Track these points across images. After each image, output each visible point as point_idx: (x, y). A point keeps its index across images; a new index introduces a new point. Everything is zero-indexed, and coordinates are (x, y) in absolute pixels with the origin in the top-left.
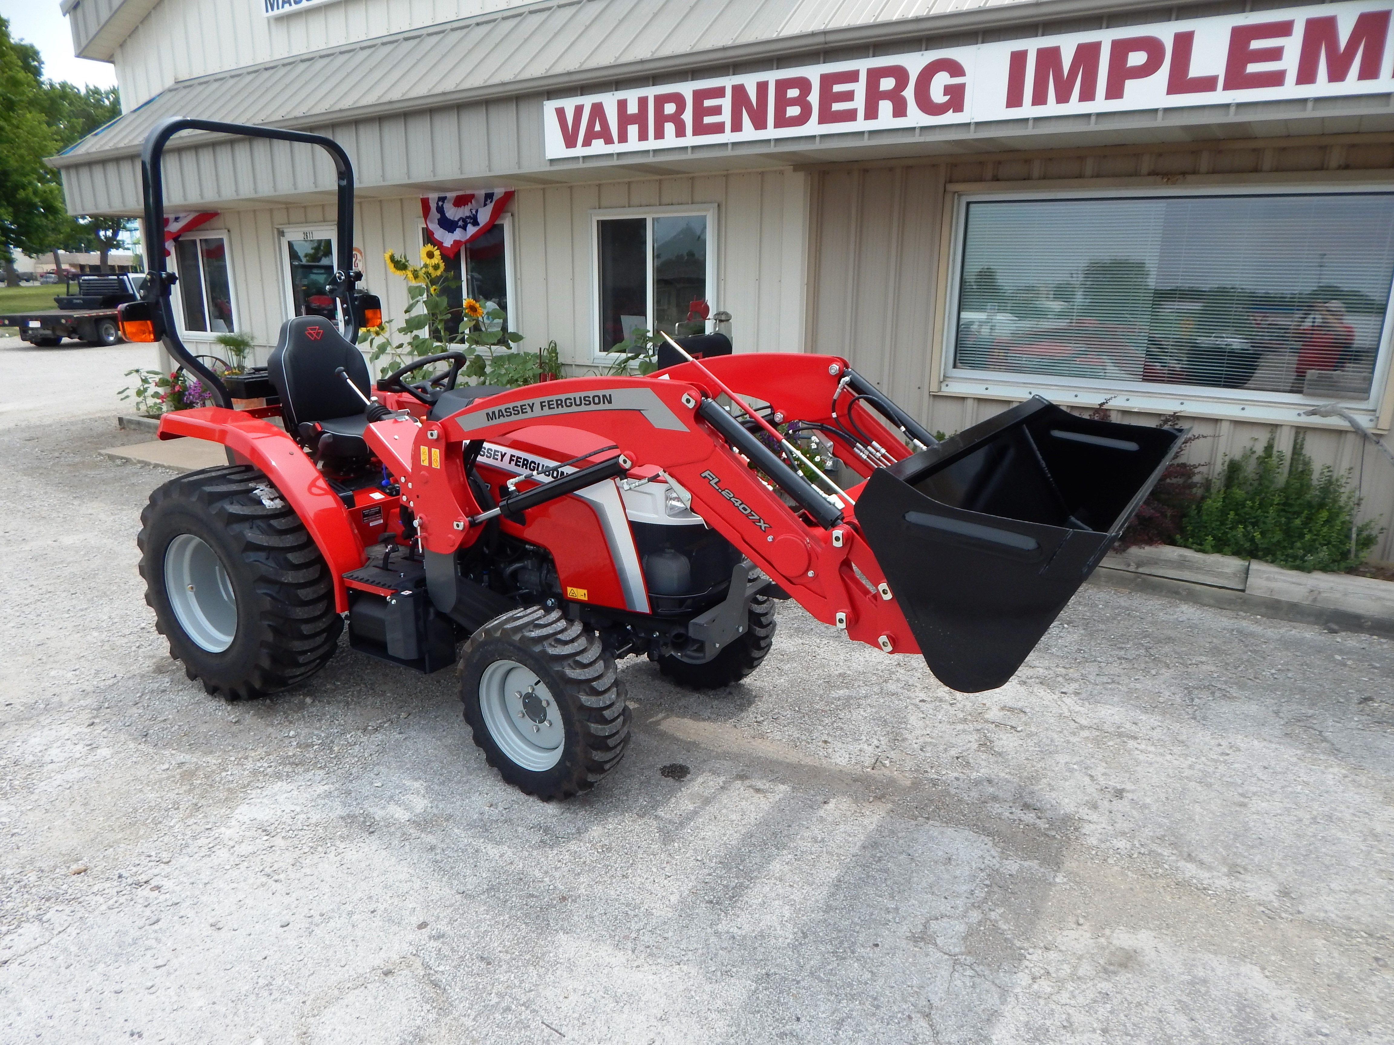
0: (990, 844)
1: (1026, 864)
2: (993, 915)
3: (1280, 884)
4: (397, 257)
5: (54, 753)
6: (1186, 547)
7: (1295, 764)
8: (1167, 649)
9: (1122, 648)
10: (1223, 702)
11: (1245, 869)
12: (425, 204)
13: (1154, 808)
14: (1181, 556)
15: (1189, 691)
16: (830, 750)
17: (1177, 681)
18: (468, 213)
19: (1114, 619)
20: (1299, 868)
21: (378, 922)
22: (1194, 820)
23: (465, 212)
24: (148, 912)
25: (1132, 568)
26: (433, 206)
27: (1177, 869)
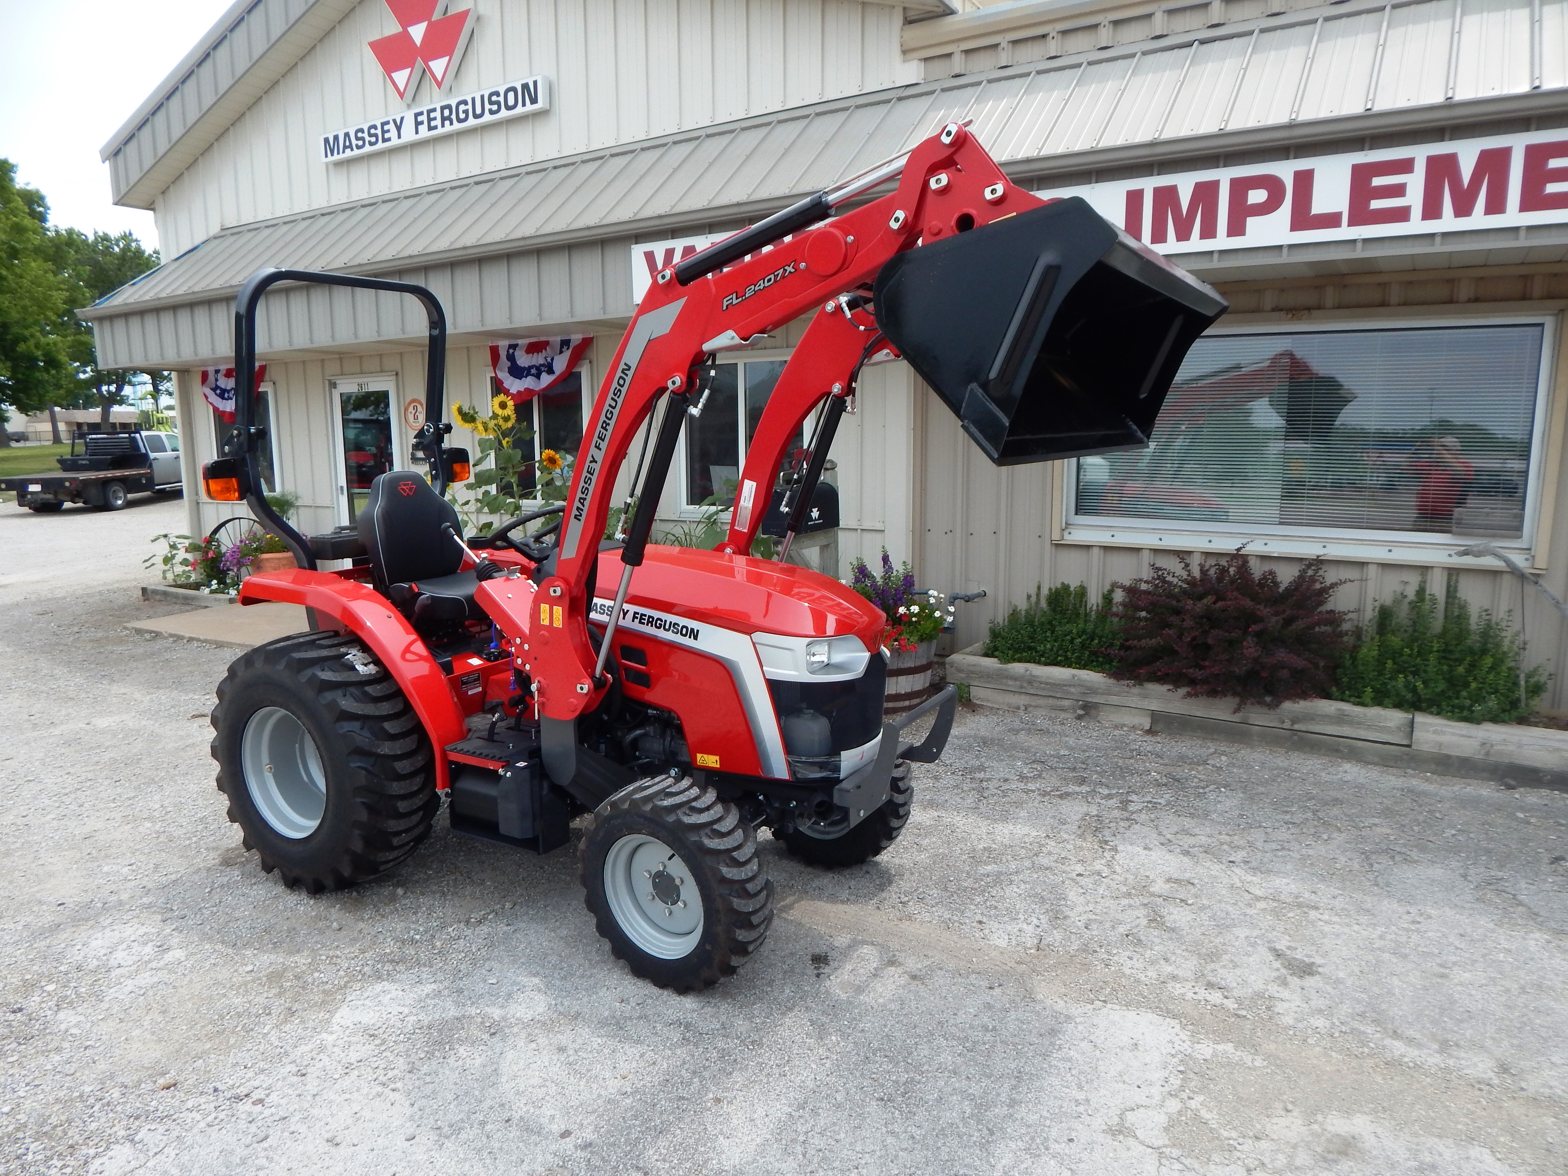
0: (1178, 1027)
1: (1220, 1047)
2: (1193, 1104)
3: (1497, 1060)
4: (466, 409)
5: (120, 956)
6: (1342, 700)
7: (1493, 931)
8: (1336, 811)
9: (1287, 812)
10: (1405, 867)
11: (1457, 1045)
12: (494, 352)
13: (1349, 983)
14: (1339, 710)
15: (1366, 856)
16: (987, 931)
17: (1353, 846)
18: (541, 361)
19: (1274, 781)
20: (1515, 1042)
21: (514, 1133)
22: (1394, 994)
23: (538, 359)
24: (253, 1128)
25: (1287, 725)
26: (503, 354)
27: (1384, 1047)
